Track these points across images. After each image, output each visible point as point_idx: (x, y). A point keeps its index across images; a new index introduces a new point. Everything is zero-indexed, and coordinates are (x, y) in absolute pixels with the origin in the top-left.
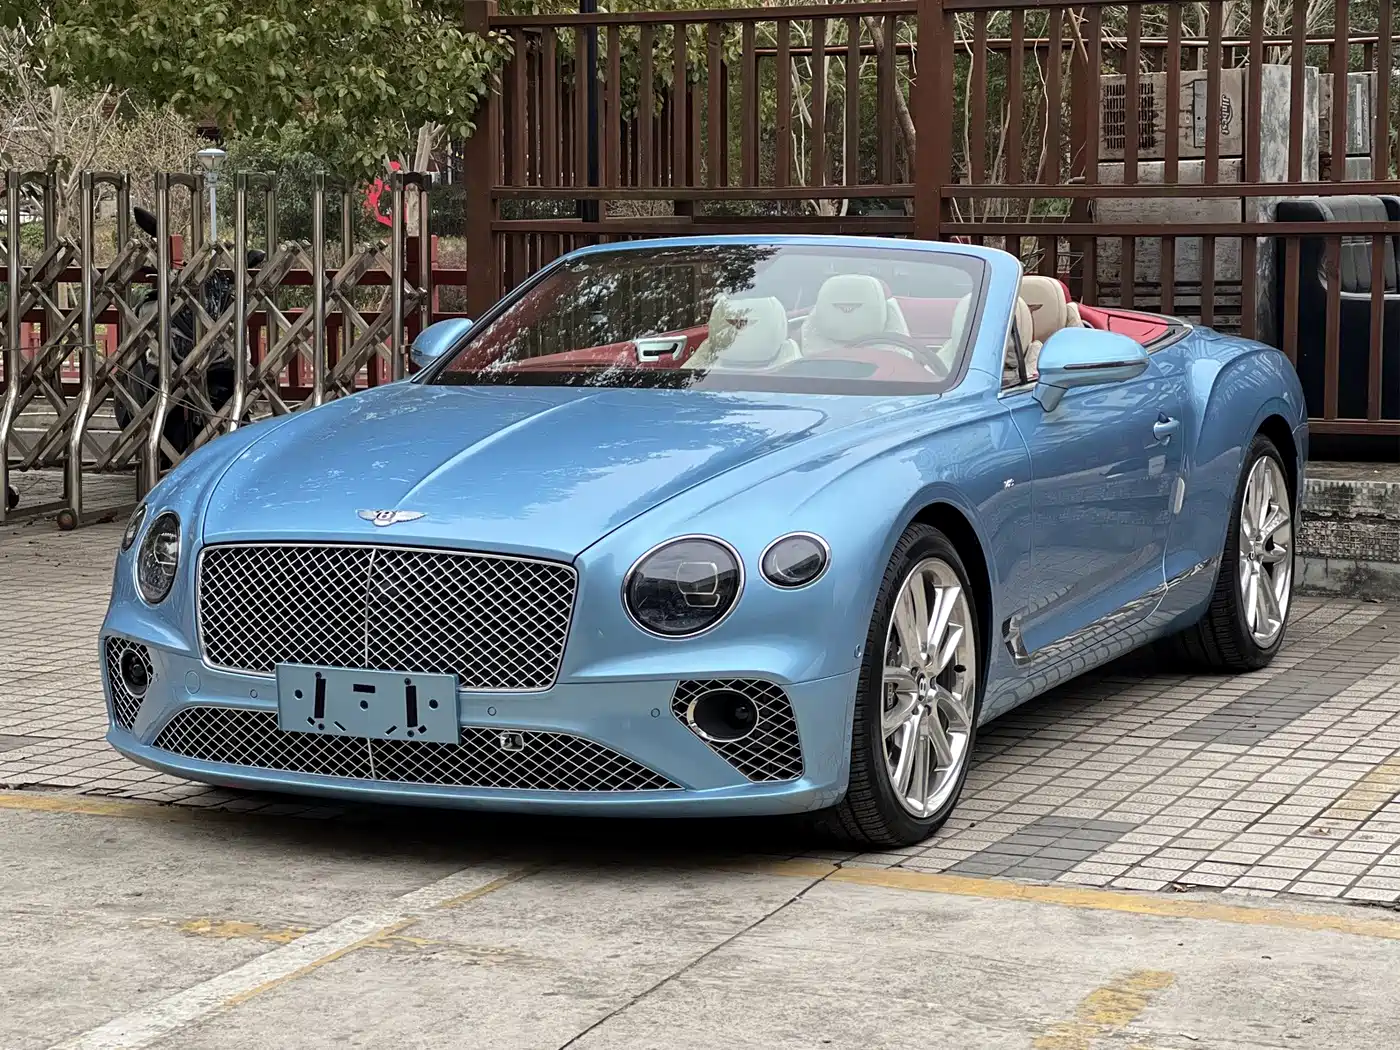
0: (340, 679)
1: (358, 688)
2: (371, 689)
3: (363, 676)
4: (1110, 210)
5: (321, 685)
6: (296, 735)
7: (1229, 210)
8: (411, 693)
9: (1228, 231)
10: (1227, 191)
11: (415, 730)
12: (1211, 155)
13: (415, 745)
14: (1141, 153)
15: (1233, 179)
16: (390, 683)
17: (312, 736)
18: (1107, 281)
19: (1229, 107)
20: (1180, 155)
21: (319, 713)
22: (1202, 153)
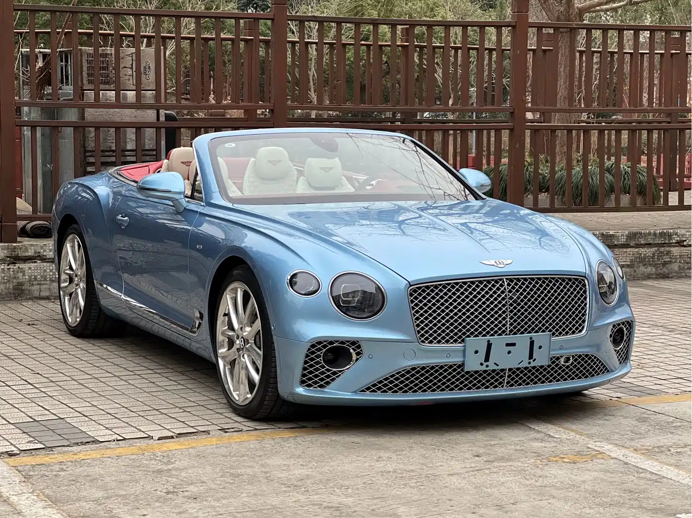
0: (499, 342)
1: (508, 345)
2: (514, 345)
3: (511, 338)
4: (92, 114)
5: (489, 346)
6: (476, 372)
7: (150, 115)
8: (532, 343)
9: (149, 125)
10: (150, 107)
11: (531, 361)
12: (138, 89)
13: (534, 367)
14: (102, 86)
15: (152, 101)
16: (522, 340)
17: (485, 371)
18: (91, 149)
19: (149, 67)
20: (121, 89)
21: (487, 359)
22: (134, 88)
